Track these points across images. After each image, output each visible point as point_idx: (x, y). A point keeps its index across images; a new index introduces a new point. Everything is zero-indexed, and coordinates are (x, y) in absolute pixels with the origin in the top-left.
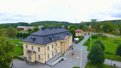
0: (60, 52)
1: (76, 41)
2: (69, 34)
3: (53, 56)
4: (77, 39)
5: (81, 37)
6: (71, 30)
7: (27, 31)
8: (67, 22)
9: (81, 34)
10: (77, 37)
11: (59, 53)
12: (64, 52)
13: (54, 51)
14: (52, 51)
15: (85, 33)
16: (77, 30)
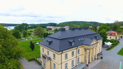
0: (84, 62)
1: (108, 46)
2: (97, 37)
3: (73, 67)
4: (109, 44)
5: (115, 41)
6: (101, 32)
7: (54, 31)
8: (97, 22)
9: (115, 37)
10: (108, 41)
11: (82, 63)
12: (89, 62)
13: (75, 59)
14: (72, 60)
15: (121, 35)
16: (109, 32)
